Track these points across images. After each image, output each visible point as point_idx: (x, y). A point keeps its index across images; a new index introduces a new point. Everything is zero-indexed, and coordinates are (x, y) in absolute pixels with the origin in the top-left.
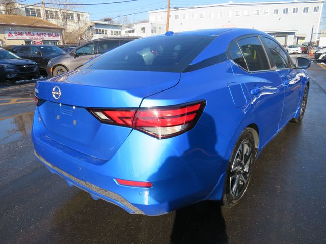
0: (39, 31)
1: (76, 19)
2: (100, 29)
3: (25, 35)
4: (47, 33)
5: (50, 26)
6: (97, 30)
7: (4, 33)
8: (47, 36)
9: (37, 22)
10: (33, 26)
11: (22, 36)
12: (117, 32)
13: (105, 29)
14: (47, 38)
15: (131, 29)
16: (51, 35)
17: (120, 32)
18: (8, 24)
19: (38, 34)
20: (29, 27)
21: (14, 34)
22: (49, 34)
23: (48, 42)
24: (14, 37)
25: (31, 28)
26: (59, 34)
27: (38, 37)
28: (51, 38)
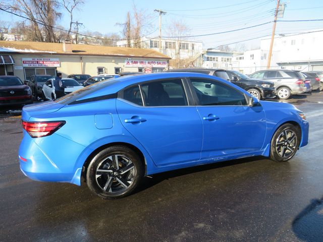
0: (150, 60)
1: (190, 48)
2: (211, 56)
3: (139, 63)
4: (156, 62)
5: (159, 57)
6: (208, 58)
7: (124, 62)
8: (156, 64)
9: (151, 53)
10: (147, 56)
11: (137, 65)
12: (228, 59)
13: (215, 57)
14: (156, 66)
15: (241, 56)
16: (160, 63)
17: (231, 59)
18: (128, 55)
19: (149, 63)
20: (143, 57)
21: (130, 63)
22: (157, 63)
23: (156, 70)
24: (131, 65)
25: (144, 58)
26: (166, 62)
27: (149, 65)
28: (159, 66)
